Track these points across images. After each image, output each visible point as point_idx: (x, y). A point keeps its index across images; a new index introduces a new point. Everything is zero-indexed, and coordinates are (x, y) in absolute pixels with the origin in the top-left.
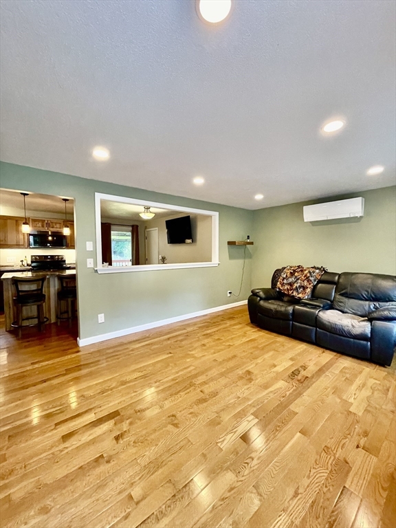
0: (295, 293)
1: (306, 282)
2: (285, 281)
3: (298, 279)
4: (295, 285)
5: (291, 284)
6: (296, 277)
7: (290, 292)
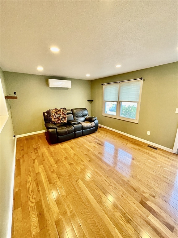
0: (62, 121)
1: (64, 115)
2: (55, 117)
3: (60, 115)
4: (60, 118)
5: (58, 118)
6: (59, 114)
7: (59, 122)
